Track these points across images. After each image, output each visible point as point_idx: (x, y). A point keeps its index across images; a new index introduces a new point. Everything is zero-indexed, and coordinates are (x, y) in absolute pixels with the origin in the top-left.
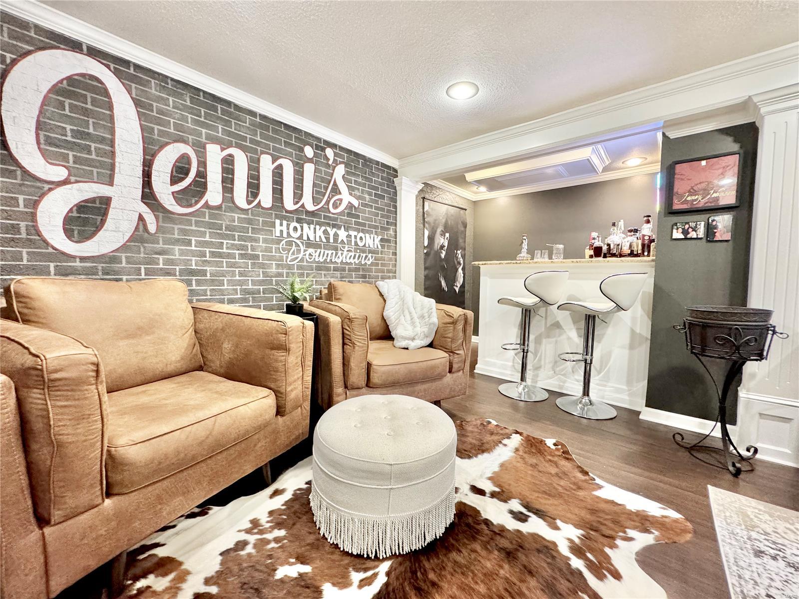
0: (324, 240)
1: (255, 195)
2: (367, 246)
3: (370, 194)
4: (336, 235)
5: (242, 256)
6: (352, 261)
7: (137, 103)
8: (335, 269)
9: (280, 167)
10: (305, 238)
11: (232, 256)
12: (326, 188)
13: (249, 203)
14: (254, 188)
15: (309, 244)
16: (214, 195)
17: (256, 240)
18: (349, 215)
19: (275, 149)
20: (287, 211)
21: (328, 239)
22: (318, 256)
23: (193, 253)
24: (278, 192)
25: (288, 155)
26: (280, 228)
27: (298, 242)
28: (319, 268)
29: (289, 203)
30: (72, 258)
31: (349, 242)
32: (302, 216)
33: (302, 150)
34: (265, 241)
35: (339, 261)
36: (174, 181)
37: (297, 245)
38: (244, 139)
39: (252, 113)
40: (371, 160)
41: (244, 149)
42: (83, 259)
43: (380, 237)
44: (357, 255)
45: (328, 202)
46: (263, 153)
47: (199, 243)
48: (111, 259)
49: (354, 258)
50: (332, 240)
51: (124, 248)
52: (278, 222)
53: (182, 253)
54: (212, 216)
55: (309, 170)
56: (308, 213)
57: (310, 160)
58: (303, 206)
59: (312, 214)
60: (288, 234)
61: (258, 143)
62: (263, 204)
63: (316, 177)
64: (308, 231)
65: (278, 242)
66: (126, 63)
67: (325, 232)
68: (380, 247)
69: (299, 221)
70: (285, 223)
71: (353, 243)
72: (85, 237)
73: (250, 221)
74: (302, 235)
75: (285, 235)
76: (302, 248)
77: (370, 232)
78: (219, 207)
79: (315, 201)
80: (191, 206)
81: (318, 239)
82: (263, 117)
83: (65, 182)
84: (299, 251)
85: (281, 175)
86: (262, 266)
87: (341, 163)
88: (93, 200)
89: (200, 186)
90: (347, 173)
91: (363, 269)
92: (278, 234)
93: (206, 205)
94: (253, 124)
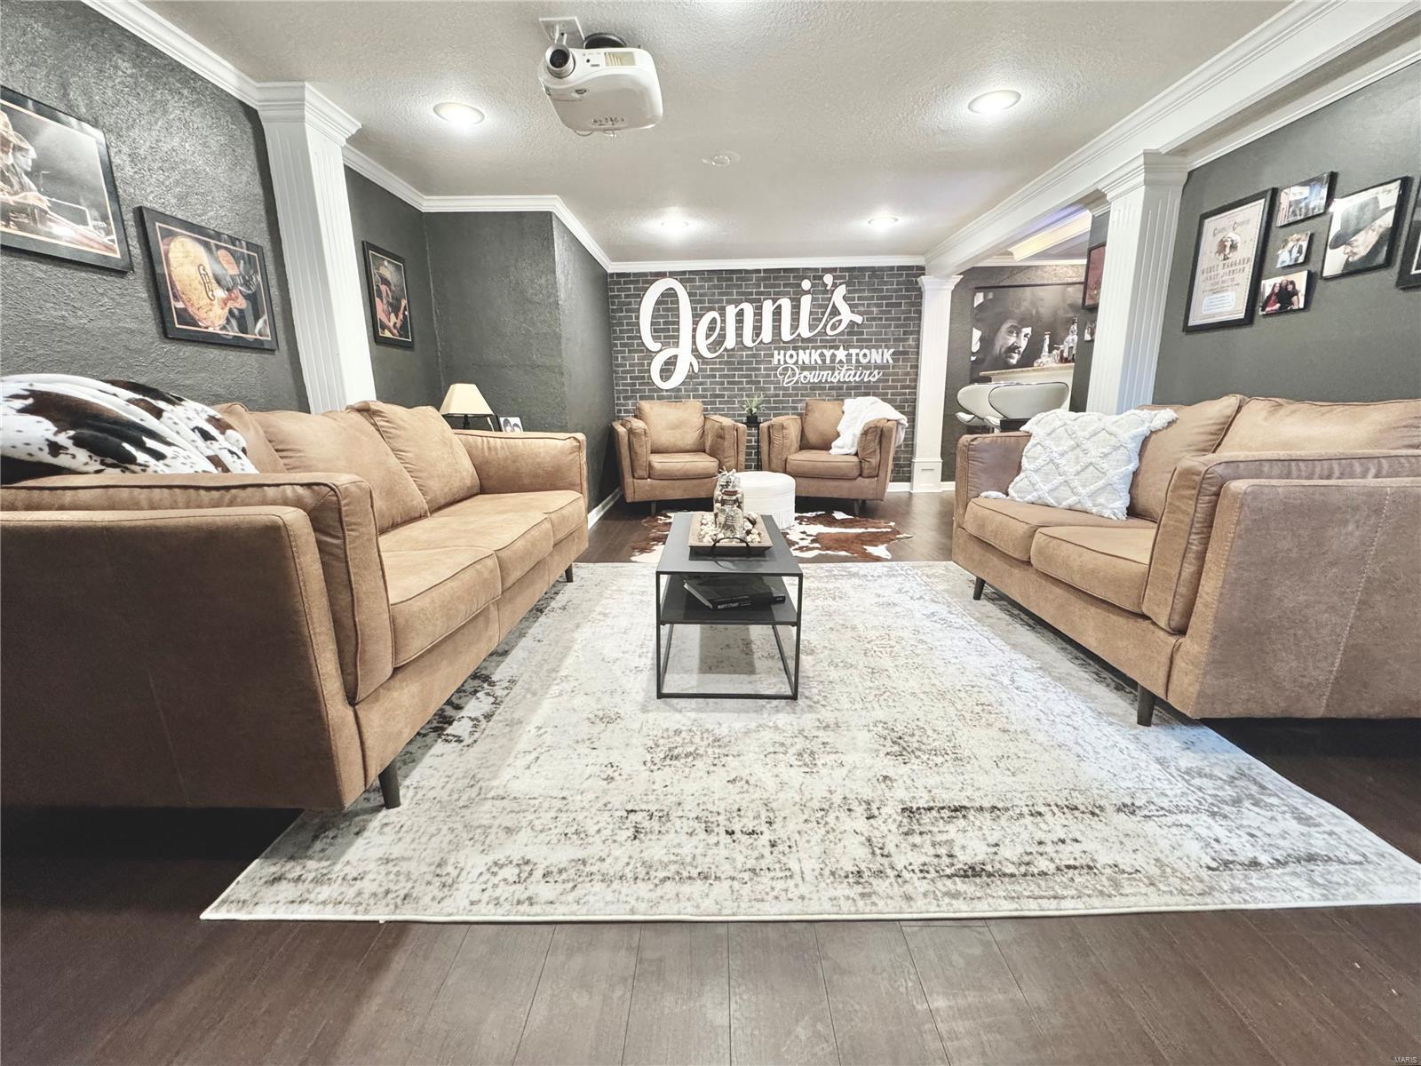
0: (820, 362)
1: (758, 335)
2: (873, 361)
3: (878, 306)
4: (834, 356)
5: (748, 383)
6: (851, 379)
7: (690, 295)
8: (830, 388)
9: (779, 307)
10: (800, 362)
11: (741, 383)
12: (823, 314)
13: (754, 341)
14: (757, 330)
15: (804, 368)
16: (730, 342)
17: (759, 369)
18: (850, 333)
19: (775, 293)
20: (784, 342)
21: (824, 361)
22: (812, 377)
23: (717, 383)
24: (777, 329)
25: (785, 294)
26: (778, 357)
27: (794, 367)
28: (813, 389)
29: (786, 335)
30: (662, 390)
31: (849, 361)
32: (798, 344)
33: (800, 285)
34: (765, 369)
35: (836, 380)
36: (708, 337)
37: (793, 369)
38: (751, 293)
39: (758, 271)
40: (881, 269)
41: (751, 301)
42: (667, 391)
43: (892, 351)
44: (859, 373)
45: (825, 325)
46: (765, 299)
47: (721, 376)
48: (677, 390)
49: (854, 376)
50: (828, 361)
51: (683, 383)
52: (776, 352)
53: (711, 383)
54: (729, 356)
55: (806, 301)
56: (804, 340)
57: (807, 292)
58: (799, 335)
59: (809, 340)
60: (785, 362)
61: (761, 293)
62: (764, 341)
63: (813, 306)
64: (804, 357)
65: (776, 369)
66: (684, 273)
67: (822, 355)
68: (891, 361)
69: (795, 348)
70: (782, 352)
71: (854, 361)
72: (668, 378)
73: (754, 356)
74: (797, 361)
75: (782, 362)
76: (797, 371)
77: (877, 347)
78: (733, 349)
79: (812, 328)
80: (716, 351)
81: (813, 362)
82: (766, 271)
83: (661, 350)
84: (794, 375)
85: (780, 314)
86: (763, 389)
87: (841, 284)
88: (670, 358)
89: (722, 337)
90: (849, 292)
91: (866, 387)
92: (776, 362)
93: (726, 350)
94: (758, 279)
